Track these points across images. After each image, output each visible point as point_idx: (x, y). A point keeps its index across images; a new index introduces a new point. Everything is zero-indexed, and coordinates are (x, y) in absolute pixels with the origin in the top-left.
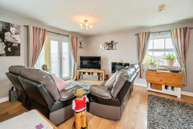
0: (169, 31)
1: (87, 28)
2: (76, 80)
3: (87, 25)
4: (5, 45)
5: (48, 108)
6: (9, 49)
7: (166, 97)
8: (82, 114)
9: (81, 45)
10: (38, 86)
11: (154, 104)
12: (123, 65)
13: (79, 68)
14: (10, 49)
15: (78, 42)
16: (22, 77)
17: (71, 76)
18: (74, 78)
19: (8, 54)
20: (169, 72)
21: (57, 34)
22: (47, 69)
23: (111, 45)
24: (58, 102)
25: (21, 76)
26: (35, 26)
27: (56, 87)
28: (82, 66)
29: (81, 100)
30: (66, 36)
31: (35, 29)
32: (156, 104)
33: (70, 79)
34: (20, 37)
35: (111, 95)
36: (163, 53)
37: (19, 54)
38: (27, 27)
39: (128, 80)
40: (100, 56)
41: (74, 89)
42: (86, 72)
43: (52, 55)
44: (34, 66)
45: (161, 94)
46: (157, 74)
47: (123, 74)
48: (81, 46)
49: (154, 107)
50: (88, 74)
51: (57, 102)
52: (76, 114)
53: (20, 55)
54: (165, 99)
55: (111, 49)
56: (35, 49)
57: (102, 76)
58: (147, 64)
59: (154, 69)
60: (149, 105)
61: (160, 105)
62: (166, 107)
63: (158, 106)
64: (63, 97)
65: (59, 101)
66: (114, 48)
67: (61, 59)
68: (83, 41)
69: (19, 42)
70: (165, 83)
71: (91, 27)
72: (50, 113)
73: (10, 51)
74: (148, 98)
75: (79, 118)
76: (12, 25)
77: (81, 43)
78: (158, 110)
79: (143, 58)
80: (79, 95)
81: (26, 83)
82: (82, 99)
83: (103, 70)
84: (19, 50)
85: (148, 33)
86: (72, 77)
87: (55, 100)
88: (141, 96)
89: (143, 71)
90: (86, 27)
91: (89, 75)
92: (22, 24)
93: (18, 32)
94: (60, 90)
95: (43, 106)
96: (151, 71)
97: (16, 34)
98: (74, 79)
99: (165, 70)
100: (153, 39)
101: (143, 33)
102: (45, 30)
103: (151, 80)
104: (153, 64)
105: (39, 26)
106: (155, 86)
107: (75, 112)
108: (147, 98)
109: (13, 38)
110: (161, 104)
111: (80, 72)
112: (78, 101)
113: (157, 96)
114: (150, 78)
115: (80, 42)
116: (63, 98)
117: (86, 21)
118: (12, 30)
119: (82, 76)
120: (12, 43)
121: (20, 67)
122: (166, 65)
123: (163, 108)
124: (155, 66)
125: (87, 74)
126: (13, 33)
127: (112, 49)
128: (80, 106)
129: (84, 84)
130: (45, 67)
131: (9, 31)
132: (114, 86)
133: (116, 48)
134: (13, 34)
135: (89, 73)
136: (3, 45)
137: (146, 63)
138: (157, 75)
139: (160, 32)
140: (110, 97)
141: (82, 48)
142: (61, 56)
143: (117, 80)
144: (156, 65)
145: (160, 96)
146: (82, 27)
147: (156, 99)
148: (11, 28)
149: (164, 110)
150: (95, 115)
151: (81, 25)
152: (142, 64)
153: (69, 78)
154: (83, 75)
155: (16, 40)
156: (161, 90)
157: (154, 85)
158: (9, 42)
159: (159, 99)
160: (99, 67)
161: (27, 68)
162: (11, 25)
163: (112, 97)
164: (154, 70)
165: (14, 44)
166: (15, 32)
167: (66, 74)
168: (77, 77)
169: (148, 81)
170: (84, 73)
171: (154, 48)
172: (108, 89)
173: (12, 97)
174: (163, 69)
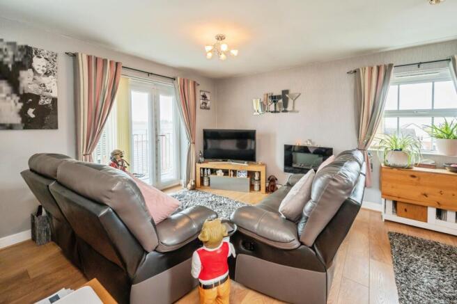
0: (450, 60)
1: (223, 56)
2: (194, 188)
3: (224, 47)
4: (19, 101)
5: (127, 273)
6: (31, 112)
7: (443, 241)
8: (218, 292)
9: (206, 101)
10: (99, 212)
11: (411, 262)
12: (312, 151)
13: (202, 159)
14: (33, 113)
15: (199, 95)
16: (60, 184)
17: (181, 178)
18: (188, 183)
19: (28, 124)
20: (447, 171)
21: (146, 75)
22: (122, 161)
23: (281, 101)
24: (152, 253)
25: (57, 181)
26: (95, 54)
27: (149, 215)
28: (208, 155)
29: (215, 251)
30: (170, 80)
31: (94, 62)
32: (416, 260)
33: (180, 185)
34: (57, 82)
35: (299, 238)
36: (428, 121)
37: (54, 126)
38: (75, 56)
39: (349, 198)
40: (254, 129)
41: (193, 216)
42: (218, 170)
43: (134, 127)
44: (90, 154)
45: (425, 232)
46: (413, 176)
47: (334, 180)
48: (206, 104)
49: (414, 271)
50: (223, 174)
51: (151, 255)
52: (203, 290)
53: (56, 127)
54: (440, 248)
55: (283, 111)
56: (94, 112)
57: (260, 180)
58: (383, 150)
59: (405, 163)
60: (396, 264)
61: (429, 266)
62: (447, 271)
63: (424, 269)
64: (165, 241)
65: (155, 250)
66: (290, 108)
67: (157, 136)
68: (209, 92)
69: (54, 95)
70: (438, 203)
71: (234, 52)
72: (133, 286)
73: (33, 116)
74: (392, 244)
75: (211, 301)
76: (36, 53)
77: (204, 97)
78: (426, 281)
79: (371, 135)
80: (210, 237)
81: (69, 201)
82: (218, 249)
83: (263, 165)
84: (56, 114)
85: (385, 66)
86: (183, 181)
87: (145, 249)
88: (370, 237)
89: (372, 168)
90: (219, 53)
91: (225, 177)
92: (61, 49)
93: (51, 69)
94: (156, 221)
95: (115, 264)
96: (395, 170)
97: (46, 74)
98: (189, 186)
99: (434, 167)
100: (399, 83)
101: (372, 68)
102: (117, 64)
103: (395, 192)
104: (401, 150)
105: (102, 56)
106: (406, 210)
107: (200, 284)
108: (388, 242)
109: (40, 85)
110: (431, 261)
111: (204, 169)
112: (207, 254)
113: (414, 239)
114: (393, 187)
115: (202, 94)
116: (166, 245)
117: (221, 38)
118: (38, 63)
119: (209, 178)
120: (38, 97)
121: (55, 159)
122: (438, 152)
123: (439, 273)
124: (407, 155)
125: (220, 173)
126: (40, 72)
127: (285, 111)
128: (214, 270)
129: (214, 199)
130: (118, 156)
131: (31, 67)
132: (305, 214)
133: (296, 108)
134: (39, 75)
135: (226, 172)
136: (15, 101)
137: (379, 148)
138: (414, 179)
139: (419, 64)
140: (296, 244)
141: (209, 109)
142: (156, 130)
143: (317, 198)
144: (409, 152)
145: (424, 238)
146: (210, 55)
147: (413, 248)
148: (35, 59)
149: (444, 281)
150: (251, 289)
151: (208, 48)
152: (369, 149)
153: (178, 183)
154: (212, 177)
155: (48, 89)
156: (426, 221)
157: (404, 206)
158: (30, 95)
159: (423, 246)
160: (251, 157)
161: (74, 160)
162: (34, 51)
163: (302, 244)
164: (403, 168)
165: (42, 100)
166: (45, 69)
167: (168, 174)
168: (195, 181)
169: (386, 196)
170: (213, 171)
171: (400, 109)
172: (288, 219)
173: (37, 232)
174: (430, 163)
